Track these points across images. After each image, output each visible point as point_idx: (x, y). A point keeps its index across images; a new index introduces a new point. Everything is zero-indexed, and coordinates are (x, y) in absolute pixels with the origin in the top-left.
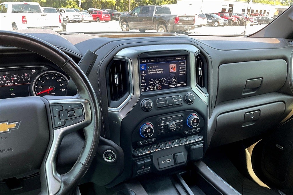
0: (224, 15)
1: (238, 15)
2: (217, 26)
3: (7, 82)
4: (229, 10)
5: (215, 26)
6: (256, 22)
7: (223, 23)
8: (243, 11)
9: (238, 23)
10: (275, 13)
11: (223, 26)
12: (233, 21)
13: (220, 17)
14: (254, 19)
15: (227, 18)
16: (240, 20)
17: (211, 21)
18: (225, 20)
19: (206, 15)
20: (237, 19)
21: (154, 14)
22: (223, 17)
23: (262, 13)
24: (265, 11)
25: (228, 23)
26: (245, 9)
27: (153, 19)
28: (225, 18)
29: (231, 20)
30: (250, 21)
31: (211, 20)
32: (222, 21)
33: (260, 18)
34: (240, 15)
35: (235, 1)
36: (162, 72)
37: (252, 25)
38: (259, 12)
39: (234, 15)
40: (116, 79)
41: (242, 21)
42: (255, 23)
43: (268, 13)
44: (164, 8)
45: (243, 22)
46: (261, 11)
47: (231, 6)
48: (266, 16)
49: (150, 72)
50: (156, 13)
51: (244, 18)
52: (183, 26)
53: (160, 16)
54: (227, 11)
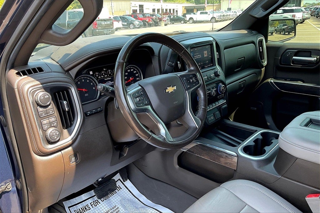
0: (137, 16)
1: (150, 15)
2: (133, 28)
3: (105, 76)
4: (140, 11)
5: (131, 29)
6: (169, 21)
7: (139, 25)
8: (154, 10)
9: (153, 24)
10: (183, 12)
11: (138, 28)
12: (147, 22)
13: (134, 19)
14: (166, 19)
15: (141, 20)
16: (153, 21)
17: (126, 24)
18: (140, 22)
19: (121, 17)
20: (151, 20)
21: (67, 20)
22: (137, 19)
23: (172, 12)
24: (174, 10)
25: (143, 24)
26: (155, 9)
27: (67, 25)
28: (139, 19)
29: (145, 21)
30: (163, 21)
31: (126, 22)
32: (137, 22)
33: (172, 17)
34: (153, 15)
35: (144, 1)
36: (201, 57)
37: (166, 25)
38: (168, 11)
39: (148, 15)
40: (179, 64)
41: (155, 21)
42: (168, 23)
43: (177, 11)
44: (78, 13)
45: (157, 23)
46: (170, 10)
47: (141, 7)
48: (175, 15)
49: (195, 57)
50: (69, 18)
51: (157, 18)
52: (102, 30)
53: (75, 21)
54: (138, 12)
